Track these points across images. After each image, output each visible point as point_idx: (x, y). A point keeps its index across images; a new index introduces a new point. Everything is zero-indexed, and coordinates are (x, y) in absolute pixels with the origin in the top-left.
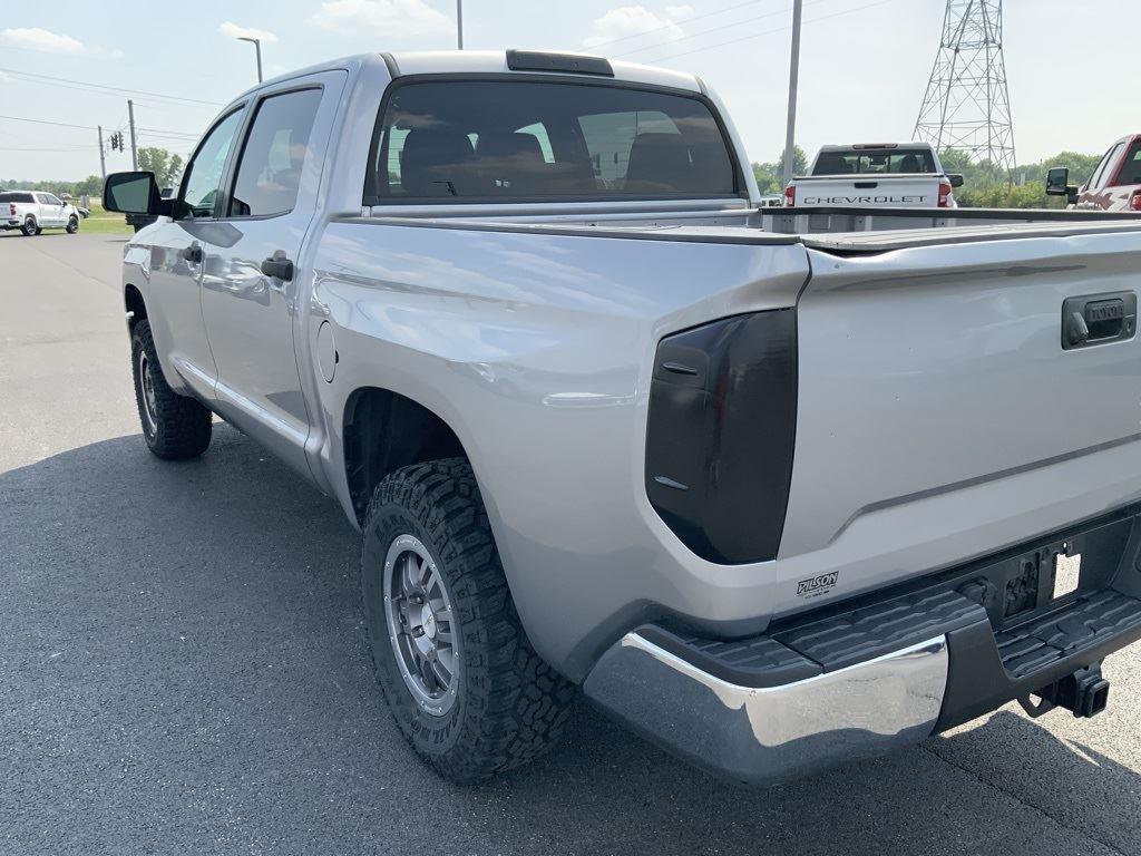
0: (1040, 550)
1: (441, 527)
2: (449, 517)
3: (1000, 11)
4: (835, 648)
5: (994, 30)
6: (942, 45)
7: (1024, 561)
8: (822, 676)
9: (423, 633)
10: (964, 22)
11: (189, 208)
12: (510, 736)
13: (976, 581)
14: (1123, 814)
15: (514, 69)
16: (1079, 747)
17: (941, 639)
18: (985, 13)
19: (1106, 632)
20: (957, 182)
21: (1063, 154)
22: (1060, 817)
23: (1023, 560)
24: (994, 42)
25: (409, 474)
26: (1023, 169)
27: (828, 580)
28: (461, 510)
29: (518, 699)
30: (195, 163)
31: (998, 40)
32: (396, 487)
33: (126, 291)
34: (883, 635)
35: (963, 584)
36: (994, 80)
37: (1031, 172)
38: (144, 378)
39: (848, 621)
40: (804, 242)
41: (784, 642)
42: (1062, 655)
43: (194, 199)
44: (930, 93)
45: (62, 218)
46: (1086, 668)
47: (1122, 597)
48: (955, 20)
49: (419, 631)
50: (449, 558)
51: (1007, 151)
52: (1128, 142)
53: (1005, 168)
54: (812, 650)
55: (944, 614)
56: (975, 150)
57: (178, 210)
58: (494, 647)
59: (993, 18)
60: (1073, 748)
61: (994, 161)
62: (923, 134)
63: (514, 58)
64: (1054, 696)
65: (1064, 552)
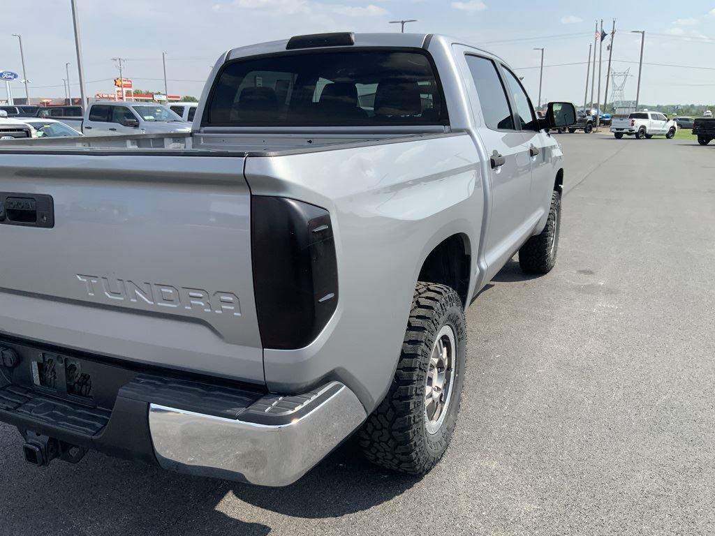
45: (664, 129)
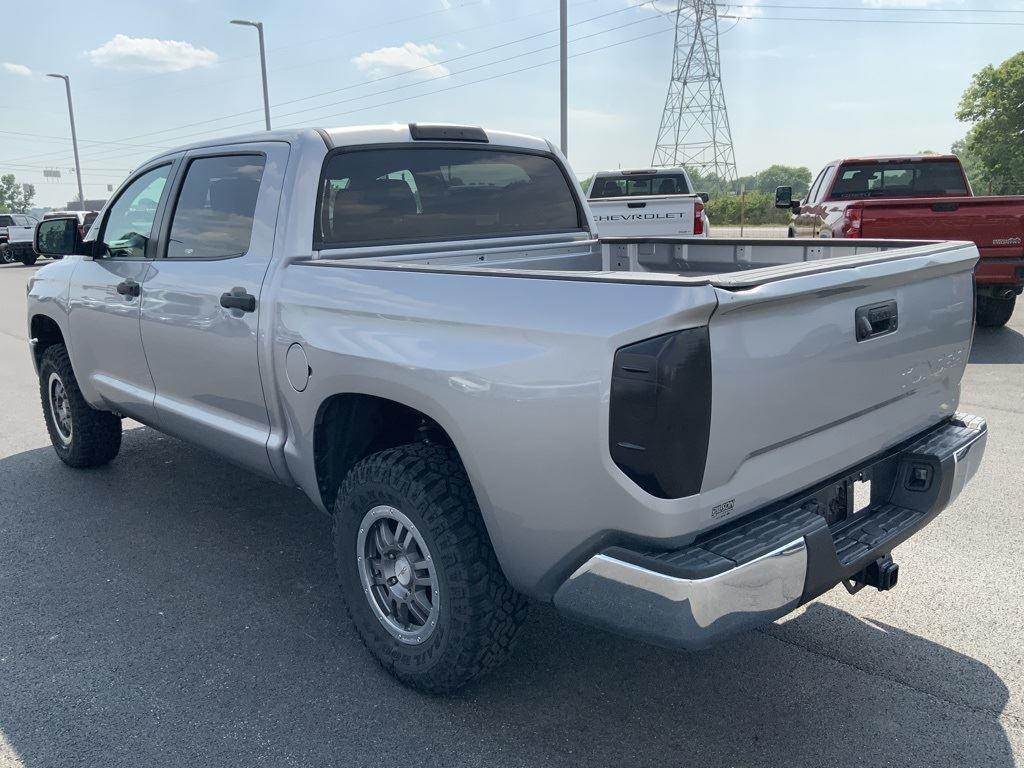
0: (847, 478)
1: (421, 497)
2: (427, 488)
3: (717, 50)
4: (740, 549)
5: (713, 66)
6: (673, 79)
7: (838, 487)
8: (735, 568)
9: (397, 581)
10: (689, 59)
11: (105, 248)
12: (485, 649)
13: (811, 502)
14: (907, 663)
15: (417, 139)
16: (872, 621)
17: (802, 539)
18: (705, 51)
19: (893, 532)
20: (705, 198)
21: (773, 167)
22: (868, 670)
23: (837, 485)
24: (714, 75)
25: (386, 458)
26: (742, 180)
27: (729, 505)
28: (435, 482)
29: (491, 620)
30: (113, 210)
31: (717, 73)
32: (374, 470)
33: (33, 321)
34: (768, 539)
35: (805, 503)
36: (716, 107)
37: (749, 183)
38: (53, 396)
39: (741, 532)
40: (712, 283)
41: (706, 548)
42: (869, 548)
43: (112, 241)
44: (666, 119)
46: (883, 557)
47: (897, 508)
48: (682, 58)
49: (393, 581)
50: (431, 519)
51: (730, 167)
52: (837, 166)
53: (728, 180)
54: (726, 552)
55: (801, 523)
56: (704, 166)
57: (97, 251)
58: (473, 582)
59: (712, 56)
60: (867, 622)
61: (720, 175)
62: (662, 154)
63: (414, 130)
64: (864, 579)
65: (861, 479)
